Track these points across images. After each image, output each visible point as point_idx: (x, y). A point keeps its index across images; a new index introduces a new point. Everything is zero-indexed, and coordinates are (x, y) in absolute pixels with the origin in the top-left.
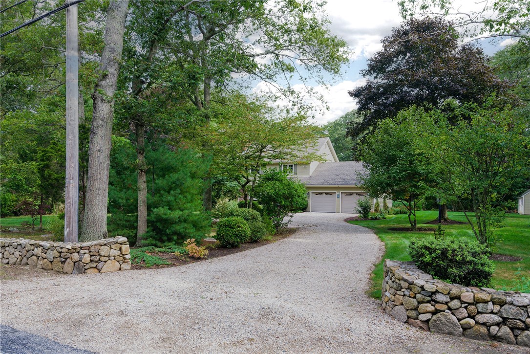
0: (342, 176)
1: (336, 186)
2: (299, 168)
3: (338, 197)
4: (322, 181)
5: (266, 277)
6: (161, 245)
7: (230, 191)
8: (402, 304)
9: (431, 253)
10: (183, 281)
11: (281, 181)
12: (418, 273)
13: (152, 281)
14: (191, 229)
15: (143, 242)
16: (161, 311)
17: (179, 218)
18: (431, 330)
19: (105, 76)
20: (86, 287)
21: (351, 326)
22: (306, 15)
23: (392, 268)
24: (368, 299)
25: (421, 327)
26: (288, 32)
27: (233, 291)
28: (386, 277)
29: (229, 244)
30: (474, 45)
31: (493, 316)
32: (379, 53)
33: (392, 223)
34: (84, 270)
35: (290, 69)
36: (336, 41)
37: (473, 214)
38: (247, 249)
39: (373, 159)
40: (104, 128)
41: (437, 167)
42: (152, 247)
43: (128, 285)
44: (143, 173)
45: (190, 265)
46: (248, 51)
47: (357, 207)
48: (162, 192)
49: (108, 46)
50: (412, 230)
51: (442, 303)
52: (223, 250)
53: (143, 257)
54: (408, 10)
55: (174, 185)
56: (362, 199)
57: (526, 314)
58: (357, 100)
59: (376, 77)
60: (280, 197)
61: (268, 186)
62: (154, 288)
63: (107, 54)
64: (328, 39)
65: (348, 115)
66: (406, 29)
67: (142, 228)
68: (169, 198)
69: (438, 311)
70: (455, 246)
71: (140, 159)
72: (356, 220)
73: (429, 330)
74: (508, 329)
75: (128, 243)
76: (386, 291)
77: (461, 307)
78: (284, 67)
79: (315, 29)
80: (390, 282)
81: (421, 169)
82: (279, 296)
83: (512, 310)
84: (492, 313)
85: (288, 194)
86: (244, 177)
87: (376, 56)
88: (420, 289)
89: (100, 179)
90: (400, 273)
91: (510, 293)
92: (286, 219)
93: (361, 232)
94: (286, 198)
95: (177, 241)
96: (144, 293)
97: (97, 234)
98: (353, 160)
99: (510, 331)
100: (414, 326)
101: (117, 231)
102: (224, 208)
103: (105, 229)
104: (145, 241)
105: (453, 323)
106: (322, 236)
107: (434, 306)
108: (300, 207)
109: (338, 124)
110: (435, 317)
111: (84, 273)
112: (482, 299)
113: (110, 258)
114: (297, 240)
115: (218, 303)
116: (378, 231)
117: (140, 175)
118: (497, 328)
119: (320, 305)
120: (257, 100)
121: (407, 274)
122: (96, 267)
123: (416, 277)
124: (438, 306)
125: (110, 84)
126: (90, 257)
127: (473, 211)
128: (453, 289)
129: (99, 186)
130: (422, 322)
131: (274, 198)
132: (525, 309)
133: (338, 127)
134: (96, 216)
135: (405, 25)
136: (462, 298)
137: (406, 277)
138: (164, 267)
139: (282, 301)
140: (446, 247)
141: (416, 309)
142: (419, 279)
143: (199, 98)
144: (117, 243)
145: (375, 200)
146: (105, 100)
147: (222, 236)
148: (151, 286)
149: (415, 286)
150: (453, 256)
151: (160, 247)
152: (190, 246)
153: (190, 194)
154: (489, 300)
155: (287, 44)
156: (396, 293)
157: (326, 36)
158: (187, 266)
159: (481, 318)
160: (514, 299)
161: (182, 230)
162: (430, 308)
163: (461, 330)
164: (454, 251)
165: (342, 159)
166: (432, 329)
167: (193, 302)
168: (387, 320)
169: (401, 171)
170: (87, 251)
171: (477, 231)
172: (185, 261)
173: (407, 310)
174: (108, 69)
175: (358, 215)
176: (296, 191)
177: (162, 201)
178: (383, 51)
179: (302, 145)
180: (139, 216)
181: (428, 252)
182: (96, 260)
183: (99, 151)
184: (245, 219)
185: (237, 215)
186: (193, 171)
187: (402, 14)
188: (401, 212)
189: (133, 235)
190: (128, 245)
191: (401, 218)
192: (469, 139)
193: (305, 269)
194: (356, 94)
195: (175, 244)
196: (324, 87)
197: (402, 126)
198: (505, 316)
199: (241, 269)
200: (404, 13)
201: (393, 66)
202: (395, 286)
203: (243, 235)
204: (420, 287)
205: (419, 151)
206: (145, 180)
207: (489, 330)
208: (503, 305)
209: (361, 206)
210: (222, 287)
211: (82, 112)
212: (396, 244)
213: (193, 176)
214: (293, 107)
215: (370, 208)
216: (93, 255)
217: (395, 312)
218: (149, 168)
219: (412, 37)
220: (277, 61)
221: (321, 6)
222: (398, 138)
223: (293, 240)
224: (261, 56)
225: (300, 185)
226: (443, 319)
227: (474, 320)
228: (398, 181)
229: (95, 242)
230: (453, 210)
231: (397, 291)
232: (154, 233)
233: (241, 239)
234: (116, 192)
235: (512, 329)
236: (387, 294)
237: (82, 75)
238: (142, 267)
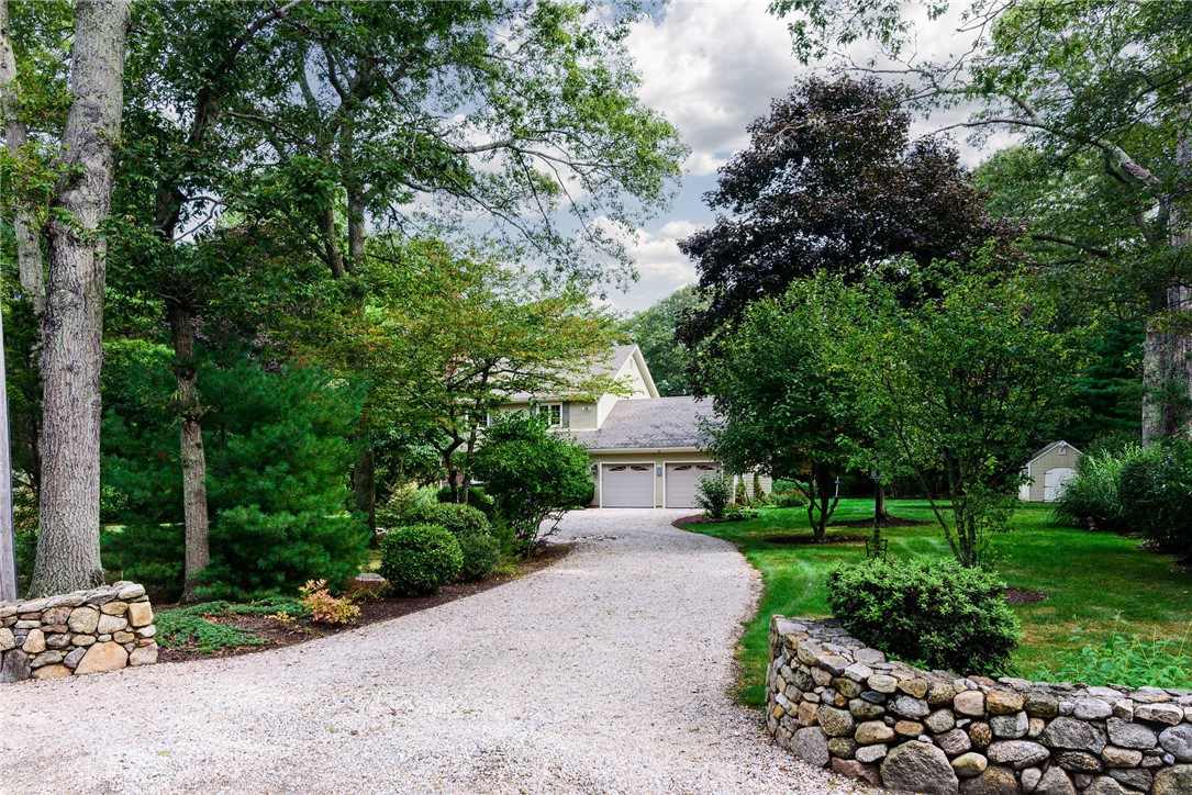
0: (669, 430)
1: (655, 450)
2: (574, 411)
3: (659, 475)
4: (625, 440)
5: (494, 667)
6: (247, 596)
7: (420, 465)
8: (816, 723)
9: (880, 600)
10: (288, 689)
11: (533, 440)
12: (851, 648)
13: (207, 691)
14: (321, 555)
15: (198, 590)
16: (215, 775)
17: (288, 530)
18: (887, 783)
19: (76, 179)
20: (26, 718)
21: (698, 785)
22: (584, 62)
23: (791, 638)
24: (735, 709)
25: (861, 778)
26: (543, 99)
27: (412, 707)
28: (776, 657)
29: (413, 587)
30: (941, 143)
31: (1028, 744)
32: (743, 156)
33: (774, 528)
34: (29, 670)
35: (549, 188)
36: (650, 122)
37: (950, 503)
38: (455, 598)
39: (734, 389)
40: (80, 311)
41: (874, 401)
42: (221, 602)
43: (141, 706)
44: (193, 424)
45: (313, 643)
46: (452, 141)
47: (700, 495)
48: (243, 470)
49: (82, 101)
50: (816, 542)
51: (912, 720)
52: (397, 602)
53: (195, 629)
54: (811, 44)
55: (273, 452)
56: (712, 476)
57: (1104, 736)
58: (699, 260)
59: (737, 210)
60: (531, 477)
61: (504, 452)
62: (207, 711)
63: (77, 122)
64: (634, 118)
65: (678, 297)
66: (800, 104)
67: (197, 558)
68: (261, 483)
69: (902, 739)
70: (934, 581)
71: (184, 391)
72: (698, 522)
73: (880, 783)
74: (1063, 773)
75: (147, 597)
76: (778, 691)
77: (955, 727)
78: (535, 183)
79: (604, 95)
80: (786, 671)
81: (836, 409)
82: (525, 715)
83: (1072, 730)
84: (1026, 737)
85: (550, 468)
86: (447, 432)
87: (738, 162)
88: (859, 687)
89: (75, 439)
90: (810, 648)
91: (1063, 689)
92: (546, 524)
93: (710, 548)
94: (544, 476)
95: (286, 584)
96: (179, 727)
97: (73, 576)
98: (688, 394)
99: (1067, 779)
100: (844, 775)
101: (133, 566)
102: (406, 503)
103: (95, 562)
104: (204, 589)
105: (939, 767)
106: (627, 560)
107: (892, 726)
108: (576, 498)
109: (655, 317)
110: (894, 754)
111: (31, 677)
112: (1004, 706)
113: (101, 638)
114: (569, 571)
115: (369, 742)
116: (746, 546)
117: (187, 428)
118: (1036, 773)
119: (624, 734)
120: (473, 255)
121: (827, 650)
122: (61, 663)
123: (849, 657)
124: (902, 727)
125: (92, 198)
126: (46, 638)
127: (948, 497)
128: (936, 685)
129: (72, 457)
130: (865, 765)
131: (517, 479)
132: (1100, 726)
133: (656, 324)
134: (69, 531)
135: (799, 94)
136: (956, 705)
137: (824, 658)
138: (244, 652)
139: (532, 728)
140: (916, 583)
141: (849, 734)
142: (855, 662)
143: (337, 249)
144: (117, 598)
145: (736, 479)
146: (78, 241)
147: (395, 570)
148: (200, 706)
149: (847, 681)
150: (932, 604)
151: (244, 601)
152: (316, 597)
153: (314, 473)
154: (1019, 708)
155: (542, 126)
156: (802, 697)
157: (628, 112)
158: (304, 645)
159: (1001, 751)
160: (1077, 704)
161: (297, 559)
162: (884, 731)
163: (955, 780)
164: (933, 591)
165: (665, 393)
166: (888, 780)
167: (306, 746)
168: (781, 764)
169: (794, 416)
170: (36, 623)
171: (957, 541)
172: (302, 634)
173: (829, 738)
174: (83, 160)
175: (702, 511)
176: (567, 461)
177: (246, 491)
178: (753, 150)
179: (578, 357)
180: (188, 529)
181: (873, 598)
182: (62, 643)
183: (70, 369)
184: (451, 528)
185: (432, 521)
186: (322, 420)
187: (799, 52)
188: (789, 504)
189: (175, 574)
190: (149, 603)
191: (790, 515)
192: (944, 340)
193: (590, 640)
194: (696, 247)
195: (281, 593)
196: (625, 228)
197: (796, 315)
198: (1056, 745)
199: (435, 649)
200: (803, 50)
201: (775, 186)
202: (798, 680)
203: (445, 565)
204: (859, 683)
205: (837, 367)
206: (199, 441)
207: (1018, 778)
208: (1052, 719)
209: (708, 492)
210: (386, 699)
211: (38, 278)
212: (785, 572)
213: (322, 430)
214: (558, 273)
215: (727, 497)
216: (53, 633)
217: (801, 743)
218: (209, 411)
219: (815, 120)
220: (518, 168)
221: (617, 39)
222: (788, 342)
223: (560, 571)
224: (481, 154)
225: (575, 449)
226: (913, 758)
227: (986, 756)
228: (787, 437)
229: (58, 599)
230: (893, 495)
231: (804, 692)
232: (227, 569)
233: (441, 574)
234: (126, 471)
235: (1070, 774)
236: (780, 698)
237: (9, 172)
238: (189, 653)
